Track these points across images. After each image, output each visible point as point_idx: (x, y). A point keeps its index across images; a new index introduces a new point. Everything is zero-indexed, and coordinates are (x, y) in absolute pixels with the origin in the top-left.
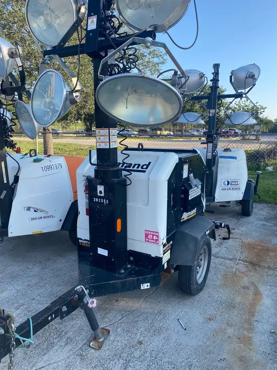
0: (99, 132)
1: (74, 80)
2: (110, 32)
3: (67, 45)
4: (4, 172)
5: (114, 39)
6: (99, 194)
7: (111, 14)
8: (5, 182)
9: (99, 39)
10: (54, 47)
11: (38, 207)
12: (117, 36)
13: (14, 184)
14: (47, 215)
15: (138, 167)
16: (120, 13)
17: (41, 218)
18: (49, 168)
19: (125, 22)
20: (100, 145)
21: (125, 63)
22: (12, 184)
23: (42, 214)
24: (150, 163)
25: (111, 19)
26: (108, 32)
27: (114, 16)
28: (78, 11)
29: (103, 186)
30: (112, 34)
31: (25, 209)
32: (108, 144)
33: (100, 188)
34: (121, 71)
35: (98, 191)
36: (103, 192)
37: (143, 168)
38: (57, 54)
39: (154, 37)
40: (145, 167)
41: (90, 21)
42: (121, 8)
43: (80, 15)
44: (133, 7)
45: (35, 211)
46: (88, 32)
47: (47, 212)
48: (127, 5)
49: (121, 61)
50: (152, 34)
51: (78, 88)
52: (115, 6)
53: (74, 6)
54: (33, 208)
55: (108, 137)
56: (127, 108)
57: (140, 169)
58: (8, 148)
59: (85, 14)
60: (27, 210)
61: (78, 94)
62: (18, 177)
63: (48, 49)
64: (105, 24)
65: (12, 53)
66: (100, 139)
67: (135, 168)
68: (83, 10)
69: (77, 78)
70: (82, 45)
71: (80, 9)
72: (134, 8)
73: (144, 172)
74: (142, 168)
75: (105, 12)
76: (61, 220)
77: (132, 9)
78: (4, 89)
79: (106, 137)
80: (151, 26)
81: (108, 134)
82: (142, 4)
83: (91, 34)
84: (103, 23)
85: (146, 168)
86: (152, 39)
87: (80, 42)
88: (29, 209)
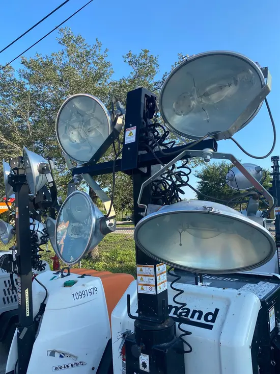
0: (141, 270)
1: (107, 204)
2: (153, 143)
3: (100, 161)
4: (27, 302)
5: (158, 153)
6: (141, 368)
7: (154, 122)
8: (28, 315)
9: (140, 153)
10: (86, 165)
11: (64, 350)
12: (162, 148)
13: (39, 316)
14: (76, 362)
15: (199, 318)
16: (166, 121)
17: (68, 366)
18: (81, 294)
19: (172, 130)
20: (142, 288)
21: (174, 179)
22: (37, 316)
23: (69, 361)
24: (217, 310)
25: (154, 128)
26: (150, 143)
27: (159, 125)
28: (114, 122)
29: (148, 356)
30: (156, 146)
31: (49, 354)
32: (154, 288)
33: (144, 358)
34: (169, 188)
35: (141, 363)
36: (148, 364)
37: (208, 320)
38: (88, 173)
39: (215, 147)
40: (210, 317)
41: (127, 133)
42: (167, 115)
43: (116, 127)
44: (182, 112)
45: (61, 356)
46: (125, 146)
47: (76, 358)
48: (174, 111)
49: (169, 178)
50: (212, 144)
51: (113, 214)
52: (159, 114)
53: (109, 118)
54: (58, 352)
55: (154, 278)
56: (181, 245)
57: (202, 321)
58: (35, 270)
59: (121, 125)
60: (50, 355)
61: (112, 221)
62: (45, 305)
63: (78, 167)
64: (147, 135)
65: (43, 169)
66: (142, 279)
67: (195, 319)
68: (120, 121)
69: (110, 201)
70: (118, 162)
71: (116, 120)
72: (184, 113)
73: (210, 327)
74: (206, 319)
75: (146, 121)
76: (93, 369)
77: (181, 115)
78: (37, 204)
79: (151, 278)
80: (211, 134)
81: (153, 274)
82: (193, 107)
83: (129, 148)
84: (144, 134)
85: (213, 321)
86: (212, 151)
87: (116, 158)
88: (53, 353)
